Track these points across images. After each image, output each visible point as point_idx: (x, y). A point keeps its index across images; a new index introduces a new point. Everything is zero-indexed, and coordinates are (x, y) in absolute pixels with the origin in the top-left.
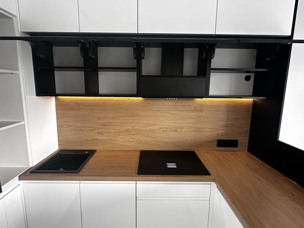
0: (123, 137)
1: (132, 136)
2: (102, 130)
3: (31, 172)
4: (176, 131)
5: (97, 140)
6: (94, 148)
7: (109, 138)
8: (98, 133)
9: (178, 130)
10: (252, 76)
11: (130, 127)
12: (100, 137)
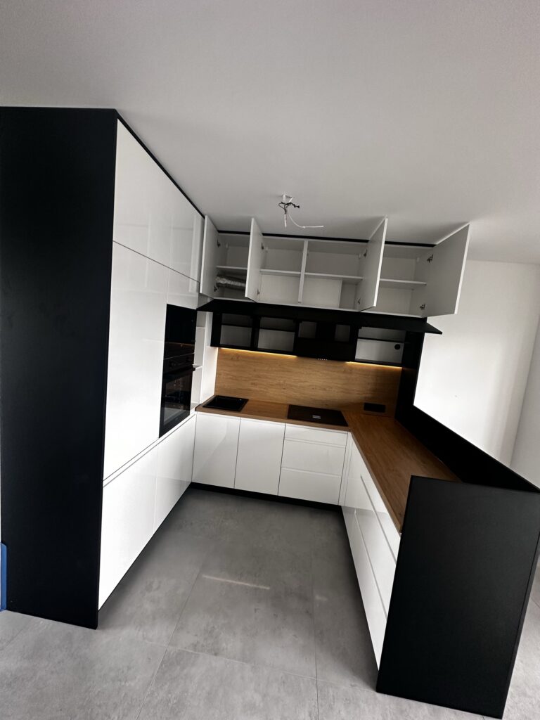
0: (274, 390)
1: (283, 390)
2: (256, 381)
3: (204, 407)
4: (325, 389)
5: (250, 390)
6: (247, 398)
7: (262, 389)
8: (252, 384)
9: (327, 389)
10: (402, 345)
11: (282, 382)
12: (253, 388)
